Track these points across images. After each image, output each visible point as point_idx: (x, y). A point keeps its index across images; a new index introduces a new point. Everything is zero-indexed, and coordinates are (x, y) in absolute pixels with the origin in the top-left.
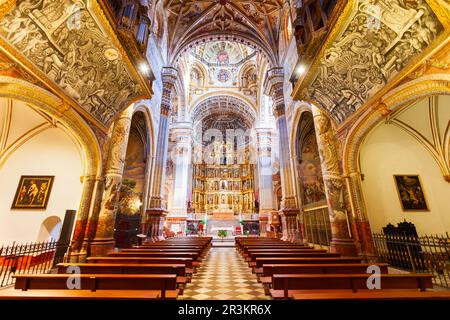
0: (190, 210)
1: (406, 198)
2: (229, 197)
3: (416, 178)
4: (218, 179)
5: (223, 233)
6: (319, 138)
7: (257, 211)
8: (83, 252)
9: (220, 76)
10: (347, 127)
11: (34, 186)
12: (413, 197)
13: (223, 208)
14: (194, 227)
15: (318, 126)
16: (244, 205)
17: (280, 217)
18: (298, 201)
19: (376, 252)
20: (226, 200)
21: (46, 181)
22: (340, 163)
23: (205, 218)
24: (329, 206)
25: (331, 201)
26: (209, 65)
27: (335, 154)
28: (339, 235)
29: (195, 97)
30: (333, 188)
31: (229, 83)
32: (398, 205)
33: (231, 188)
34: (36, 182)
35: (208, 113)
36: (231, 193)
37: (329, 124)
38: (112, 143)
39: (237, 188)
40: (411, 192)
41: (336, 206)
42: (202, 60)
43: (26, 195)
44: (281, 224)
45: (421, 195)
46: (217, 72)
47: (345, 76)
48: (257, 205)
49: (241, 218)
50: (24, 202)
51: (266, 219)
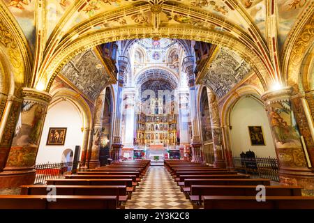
0: (135, 143)
1: (254, 138)
2: (161, 134)
3: (260, 128)
4: (153, 123)
5: (156, 158)
6: (210, 105)
7: (179, 144)
8: (86, 167)
9: (154, 56)
10: (222, 101)
11: (57, 133)
12: (257, 138)
13: (157, 142)
14: (138, 154)
15: (209, 99)
16: (170, 140)
17: (190, 148)
18: (201, 139)
19: (234, 166)
20: (159, 137)
21: (63, 130)
22: (219, 120)
23: (145, 148)
24: (213, 143)
25: (215, 140)
26: (147, 48)
27: (218, 115)
28: (218, 158)
29: (138, 70)
30: (215, 133)
31: (160, 60)
32: (249, 142)
33: (161, 129)
34: (58, 131)
35: (147, 80)
36: (162, 132)
37: (215, 98)
38: (96, 109)
39: (166, 129)
40: (257, 135)
41: (217, 143)
42: (142, 45)
43: (53, 138)
44: (191, 152)
45: (261, 137)
46: (152, 53)
47: (220, 76)
48: (179, 140)
49: (169, 148)
50: (52, 142)
51: (183, 149)
